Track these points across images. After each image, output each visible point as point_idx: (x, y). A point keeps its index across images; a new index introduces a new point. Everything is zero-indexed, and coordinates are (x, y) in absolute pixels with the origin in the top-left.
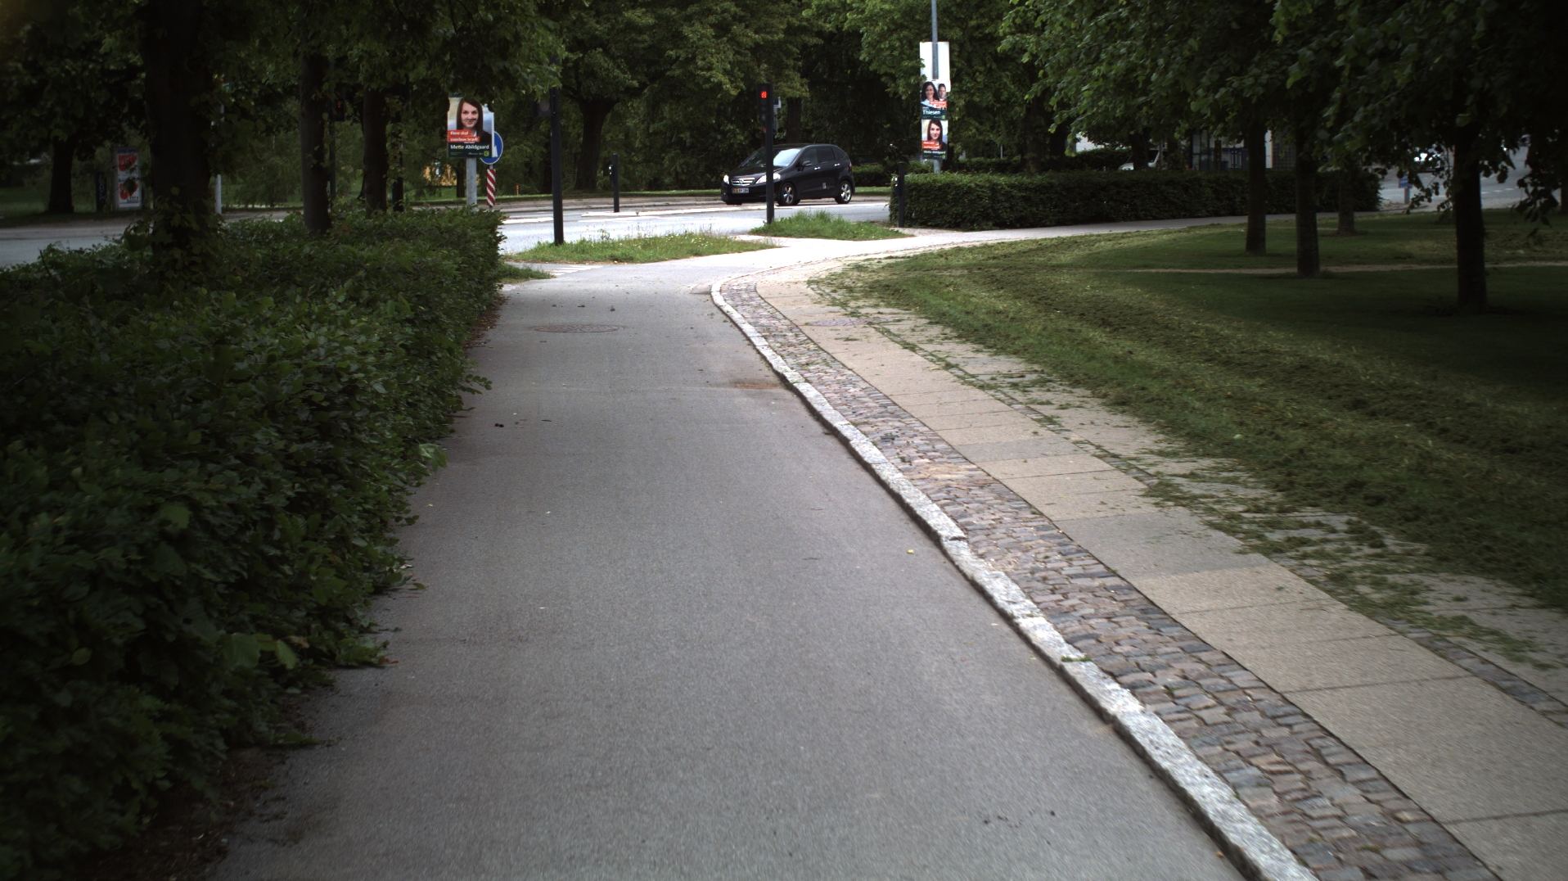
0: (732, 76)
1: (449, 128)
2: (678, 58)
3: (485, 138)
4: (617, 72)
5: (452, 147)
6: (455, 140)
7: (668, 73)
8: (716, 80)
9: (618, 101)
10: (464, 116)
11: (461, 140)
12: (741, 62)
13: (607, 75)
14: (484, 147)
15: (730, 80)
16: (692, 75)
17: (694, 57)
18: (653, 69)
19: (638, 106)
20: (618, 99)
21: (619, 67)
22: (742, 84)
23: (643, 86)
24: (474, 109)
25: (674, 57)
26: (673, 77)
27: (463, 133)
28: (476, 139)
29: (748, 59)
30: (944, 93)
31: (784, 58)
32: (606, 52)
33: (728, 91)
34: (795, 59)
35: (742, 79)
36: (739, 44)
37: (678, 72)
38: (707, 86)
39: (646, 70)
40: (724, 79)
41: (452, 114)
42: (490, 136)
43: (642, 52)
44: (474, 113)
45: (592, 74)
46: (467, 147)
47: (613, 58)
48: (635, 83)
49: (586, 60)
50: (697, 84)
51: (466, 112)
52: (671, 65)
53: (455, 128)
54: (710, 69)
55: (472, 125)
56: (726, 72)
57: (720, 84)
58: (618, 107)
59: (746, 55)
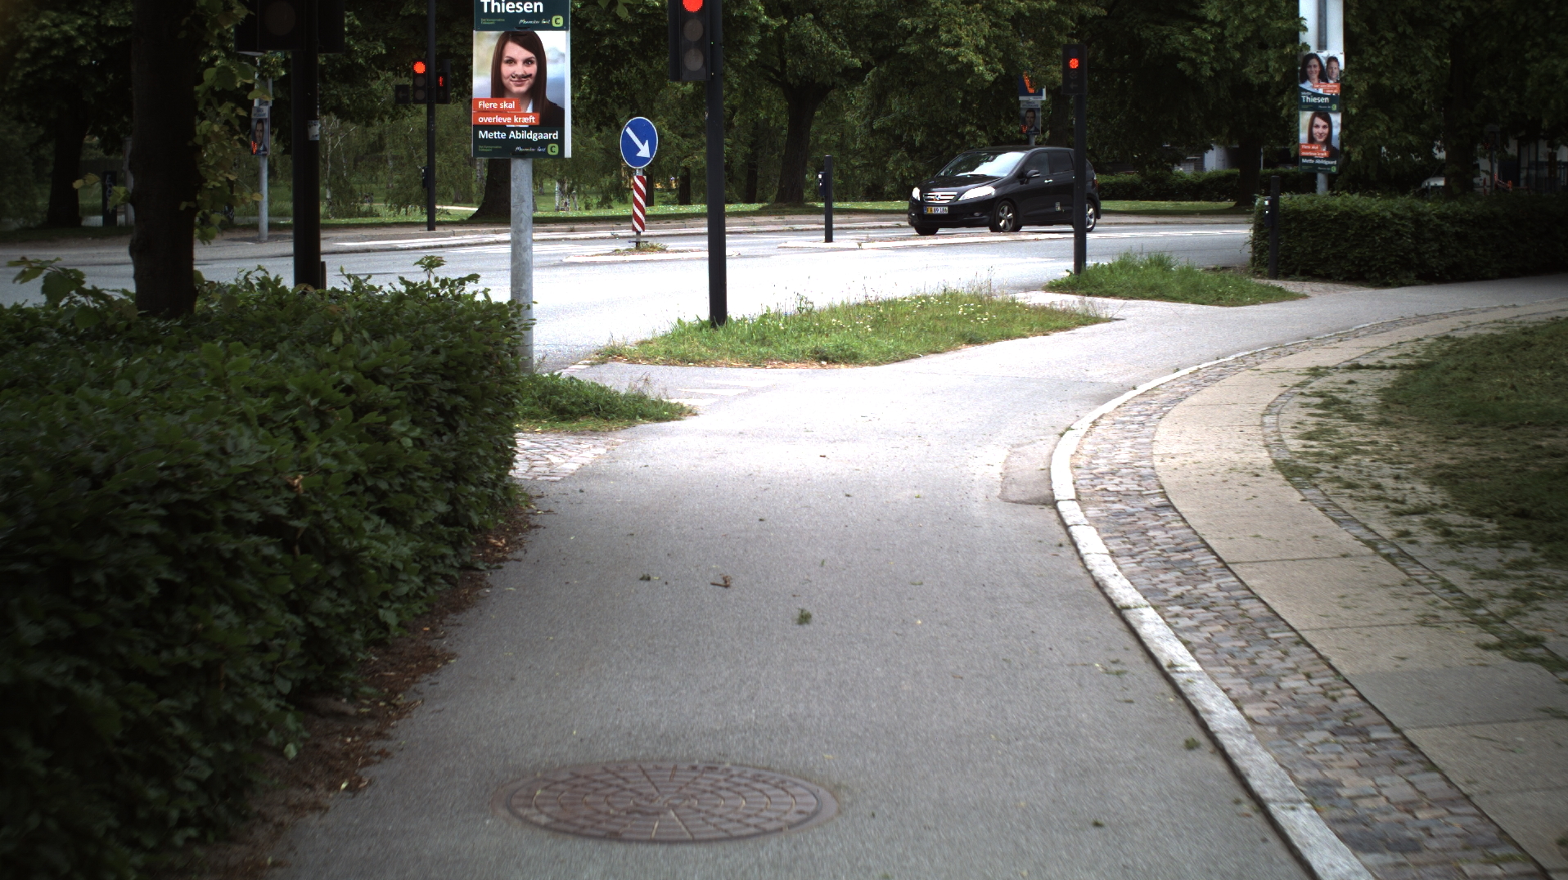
0: (990, 56)
1: (475, 95)
2: (915, 28)
3: (550, 117)
4: (832, 46)
5: (482, 135)
6: (489, 120)
7: (901, 49)
8: (965, 60)
9: (833, 86)
10: (506, 70)
11: (499, 120)
12: (999, 37)
13: (820, 50)
14: (547, 136)
15: (984, 61)
16: (934, 53)
17: (936, 28)
18: (880, 45)
19: (860, 96)
20: (834, 83)
21: (835, 40)
22: (1000, 66)
23: (867, 66)
24: (528, 54)
25: (910, 27)
26: (908, 54)
27: (504, 105)
28: (532, 119)
29: (1009, 33)
30: (1336, 72)
31: (1055, 34)
32: (818, 20)
33: (981, 75)
34: (1068, 35)
35: (1000, 60)
36: (997, 14)
37: (914, 48)
38: (953, 67)
39: (870, 45)
40: (977, 59)
41: (482, 65)
42: (562, 111)
43: (866, 21)
44: (527, 62)
45: (799, 49)
46: (512, 135)
47: (825, 26)
48: (857, 62)
49: (793, 30)
50: (940, 65)
51: (512, 61)
52: (905, 39)
53: (488, 93)
54: (957, 44)
55: (523, 89)
56: (978, 50)
57: (970, 66)
58: (834, 95)
59: (1005, 28)
